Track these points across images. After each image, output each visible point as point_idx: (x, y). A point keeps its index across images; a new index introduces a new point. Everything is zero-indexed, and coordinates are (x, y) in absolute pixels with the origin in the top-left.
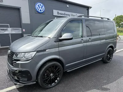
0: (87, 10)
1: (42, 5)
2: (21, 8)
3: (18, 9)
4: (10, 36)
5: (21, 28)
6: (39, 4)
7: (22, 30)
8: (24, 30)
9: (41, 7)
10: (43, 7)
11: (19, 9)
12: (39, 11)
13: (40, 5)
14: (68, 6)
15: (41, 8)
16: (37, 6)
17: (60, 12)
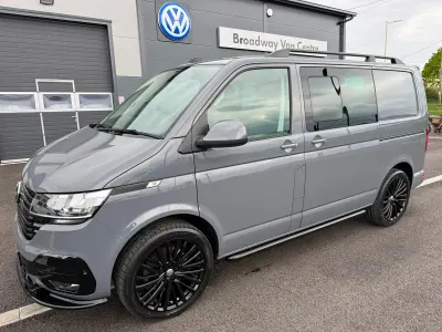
0: (339, 24)
1: (180, 10)
2: (111, 22)
3: (103, 28)
4: (77, 120)
5: (113, 92)
6: (170, 8)
7: (115, 101)
8: (121, 99)
9: (177, 17)
10: (186, 18)
11: (105, 27)
12: (172, 33)
13: (176, 11)
14: (270, 12)
15: (177, 24)
16: (165, 15)
17: (242, 33)
